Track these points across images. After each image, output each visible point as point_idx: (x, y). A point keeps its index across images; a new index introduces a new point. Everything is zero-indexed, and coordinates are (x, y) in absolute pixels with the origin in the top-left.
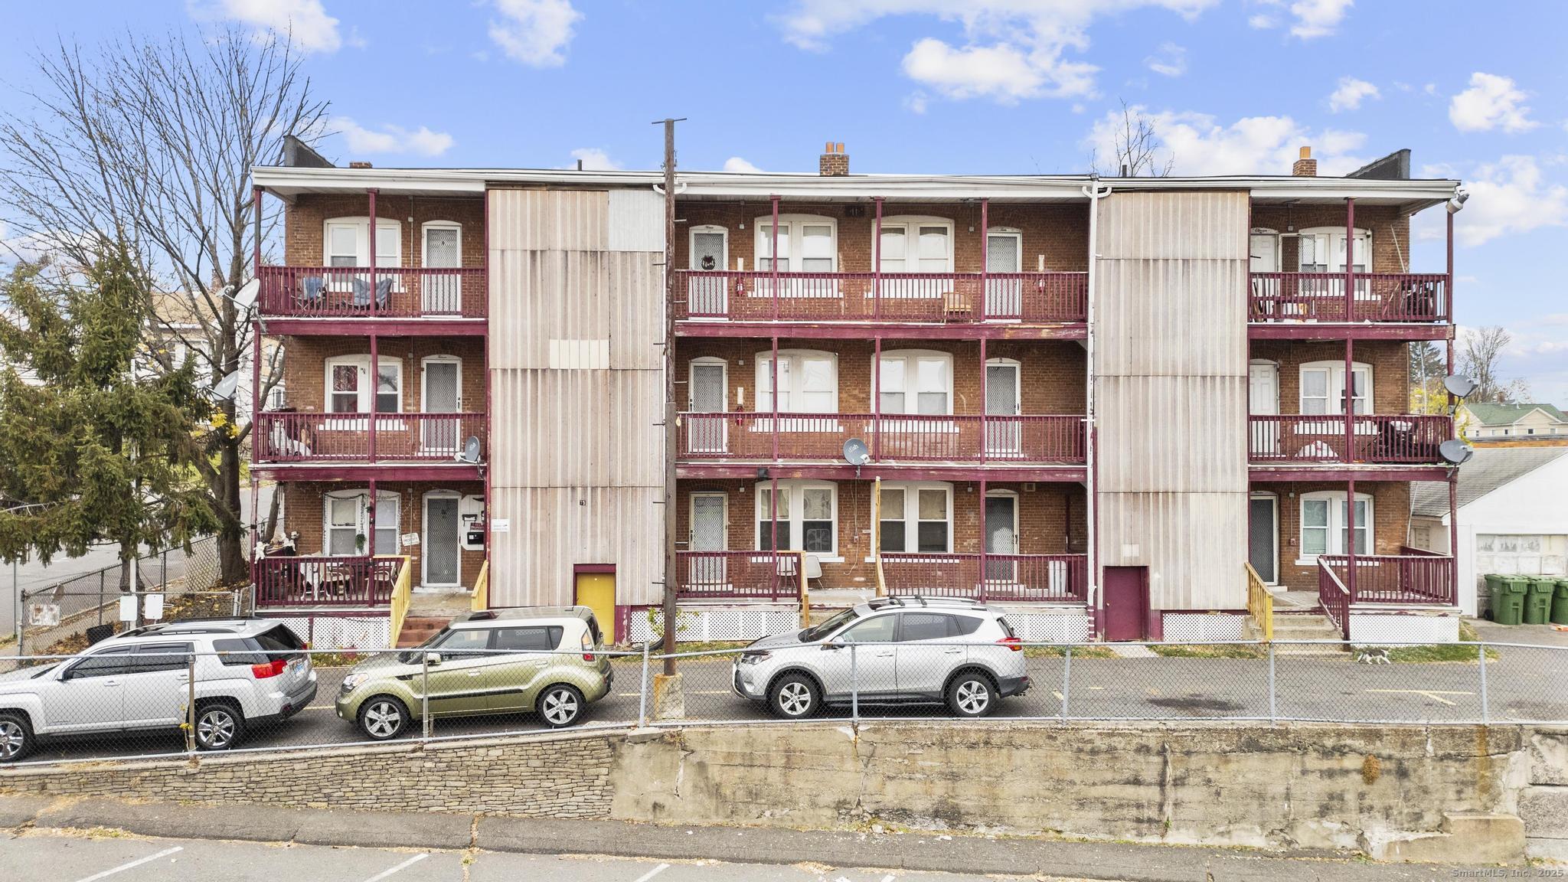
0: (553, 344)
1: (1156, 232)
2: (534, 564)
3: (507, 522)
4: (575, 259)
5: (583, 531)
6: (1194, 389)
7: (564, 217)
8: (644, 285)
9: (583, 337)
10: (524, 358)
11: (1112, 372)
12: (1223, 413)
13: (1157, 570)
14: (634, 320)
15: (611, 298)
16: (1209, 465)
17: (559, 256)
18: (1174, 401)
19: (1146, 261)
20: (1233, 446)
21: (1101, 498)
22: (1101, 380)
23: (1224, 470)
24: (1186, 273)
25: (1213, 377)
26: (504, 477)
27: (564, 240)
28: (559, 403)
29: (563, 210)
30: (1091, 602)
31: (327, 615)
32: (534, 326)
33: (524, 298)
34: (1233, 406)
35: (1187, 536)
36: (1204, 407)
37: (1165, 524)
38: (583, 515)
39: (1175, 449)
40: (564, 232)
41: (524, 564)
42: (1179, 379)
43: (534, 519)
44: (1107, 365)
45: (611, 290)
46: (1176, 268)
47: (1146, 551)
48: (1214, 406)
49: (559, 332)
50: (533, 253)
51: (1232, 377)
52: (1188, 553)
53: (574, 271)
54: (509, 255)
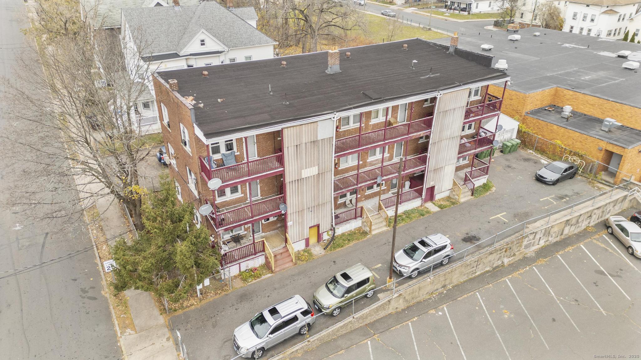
0: (303, 171)
1: (450, 103)
2: (299, 230)
3: (292, 222)
4: (308, 145)
5: (311, 218)
6: (450, 141)
7: (305, 133)
8: (327, 148)
9: (311, 167)
10: (295, 177)
11: (434, 142)
12: (455, 146)
13: (437, 186)
14: (325, 158)
15: (319, 154)
16: (450, 158)
17: (304, 145)
18: (446, 145)
19: (446, 111)
20: (455, 153)
21: (429, 173)
22: (432, 144)
24: (454, 112)
25: (454, 137)
26: (291, 211)
27: (305, 139)
28: (305, 187)
29: (305, 131)
30: (423, 197)
31: (244, 261)
32: (298, 167)
33: (294, 160)
34: (458, 143)
35: (444, 176)
36: (451, 146)
37: (440, 175)
38: (312, 214)
39: (444, 157)
40: (305, 137)
41: (296, 232)
43: (299, 219)
44: (434, 140)
45: (319, 151)
46: (452, 111)
47: (435, 183)
48: (453, 144)
49: (305, 167)
50: (297, 146)
51: (458, 136)
52: (443, 180)
53: (308, 148)
54: (290, 148)
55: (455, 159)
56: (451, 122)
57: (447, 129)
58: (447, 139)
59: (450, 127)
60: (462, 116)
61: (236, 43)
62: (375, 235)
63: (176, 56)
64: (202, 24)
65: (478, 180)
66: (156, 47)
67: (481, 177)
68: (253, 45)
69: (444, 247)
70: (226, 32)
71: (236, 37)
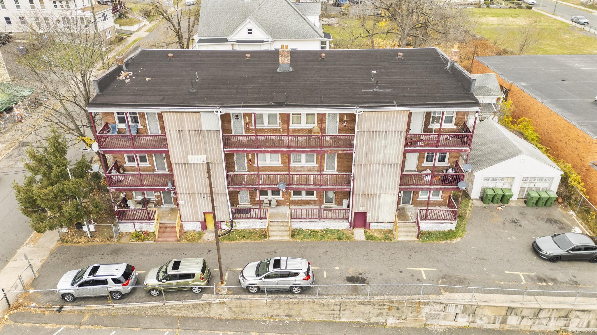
0: (189, 157)
1: (377, 123)
2: (192, 212)
3: (183, 202)
4: (192, 133)
5: (205, 204)
6: (385, 167)
7: (187, 121)
8: (215, 140)
9: (198, 154)
10: (181, 160)
11: (360, 163)
12: (393, 174)
13: (369, 213)
14: (213, 150)
15: (205, 144)
16: (387, 187)
17: (187, 132)
18: (379, 170)
19: (373, 132)
20: (395, 183)
21: (354, 196)
22: (357, 165)
23: (392, 189)
24: (386, 135)
25: (391, 164)
26: (180, 191)
27: (188, 127)
28: (193, 172)
29: (187, 118)
30: (350, 221)
31: (138, 223)
32: (183, 151)
33: (178, 144)
34: (397, 172)
35: (379, 205)
36: (387, 172)
37: (373, 202)
38: (204, 200)
39: (377, 183)
40: (188, 125)
41: (189, 212)
42: (381, 165)
43: (190, 201)
44: (359, 161)
45: (205, 141)
46: (383, 134)
47: (367, 209)
48: (391, 172)
49: (190, 153)
50: (179, 131)
51: (397, 164)
52: (379, 209)
53: (193, 136)
54: (172, 131)
55: (395, 188)
56: (383, 145)
57: (377, 153)
58: (379, 164)
59: (382, 151)
60: (400, 142)
61: (282, 35)
62: (272, 241)
63: (226, 40)
64: (259, 15)
65: (439, 223)
66: (214, 32)
67: (445, 221)
68: (298, 38)
69: (296, 274)
70: (278, 24)
71: (285, 29)
